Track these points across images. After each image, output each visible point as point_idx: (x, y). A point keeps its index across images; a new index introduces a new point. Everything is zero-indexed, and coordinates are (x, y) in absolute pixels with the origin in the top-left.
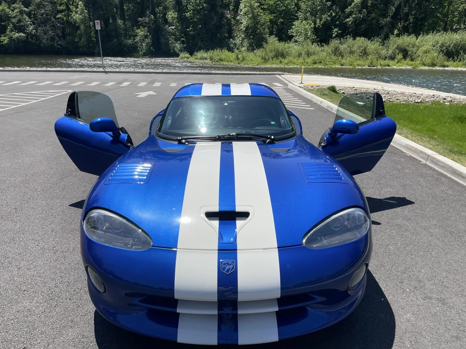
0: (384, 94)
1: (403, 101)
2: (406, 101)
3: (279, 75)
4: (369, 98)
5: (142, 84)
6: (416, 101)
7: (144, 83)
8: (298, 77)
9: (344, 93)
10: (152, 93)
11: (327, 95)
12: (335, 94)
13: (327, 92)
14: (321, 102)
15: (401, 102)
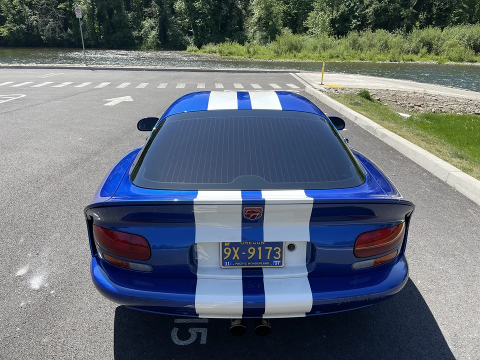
0: (431, 101)
1: (459, 112)
2: (463, 111)
3: (294, 72)
4: (413, 107)
5: (123, 85)
6: (476, 112)
7: (126, 83)
8: (317, 75)
9: (379, 100)
10: (128, 98)
11: (360, 104)
12: (369, 102)
13: (358, 100)
14: (356, 118)
15: (456, 112)
